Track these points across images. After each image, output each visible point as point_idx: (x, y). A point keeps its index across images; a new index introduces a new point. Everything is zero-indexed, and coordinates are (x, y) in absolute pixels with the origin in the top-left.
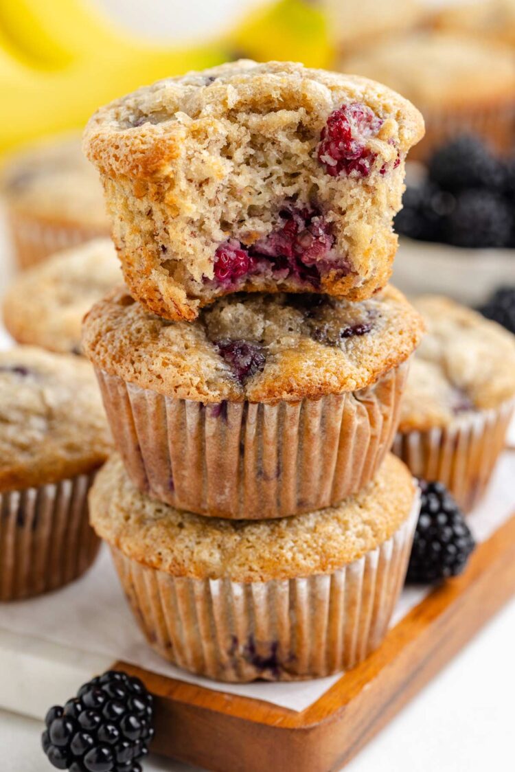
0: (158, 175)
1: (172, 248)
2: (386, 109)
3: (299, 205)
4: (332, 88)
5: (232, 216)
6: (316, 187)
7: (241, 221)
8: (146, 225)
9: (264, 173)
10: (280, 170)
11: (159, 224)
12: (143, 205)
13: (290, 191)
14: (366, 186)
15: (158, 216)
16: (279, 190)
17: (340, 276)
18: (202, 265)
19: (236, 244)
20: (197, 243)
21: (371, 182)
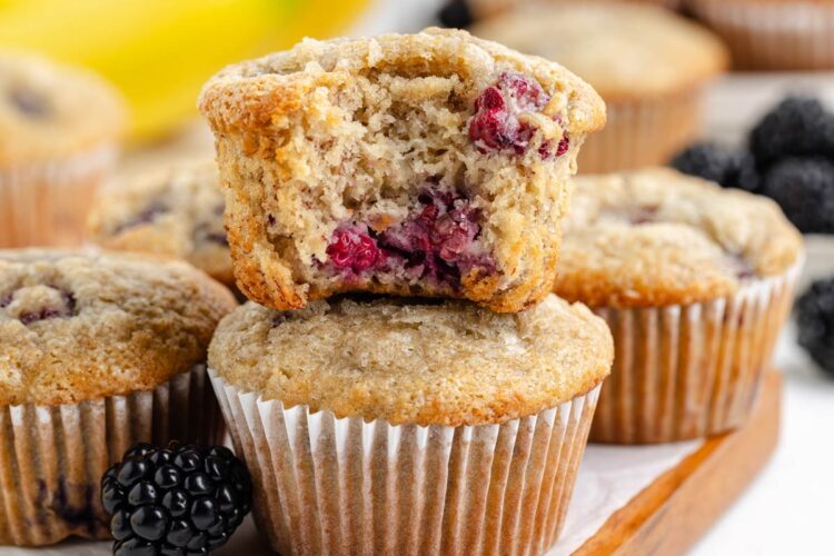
0: (272, 128)
1: (280, 219)
2: (559, 87)
3: (442, 188)
4: (497, 58)
5: (359, 192)
6: (464, 167)
7: (372, 202)
8: (254, 190)
9: (404, 146)
10: (423, 145)
11: (269, 189)
12: (253, 165)
13: (433, 170)
14: (521, 167)
15: (268, 178)
16: (419, 167)
17: (481, 275)
18: (313, 244)
19: (363, 228)
20: (312, 216)
21: (527, 162)
